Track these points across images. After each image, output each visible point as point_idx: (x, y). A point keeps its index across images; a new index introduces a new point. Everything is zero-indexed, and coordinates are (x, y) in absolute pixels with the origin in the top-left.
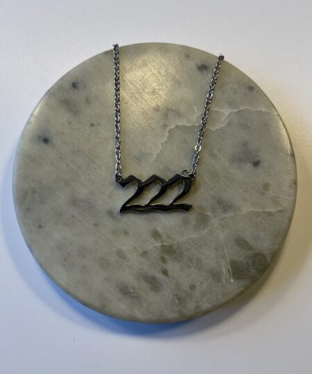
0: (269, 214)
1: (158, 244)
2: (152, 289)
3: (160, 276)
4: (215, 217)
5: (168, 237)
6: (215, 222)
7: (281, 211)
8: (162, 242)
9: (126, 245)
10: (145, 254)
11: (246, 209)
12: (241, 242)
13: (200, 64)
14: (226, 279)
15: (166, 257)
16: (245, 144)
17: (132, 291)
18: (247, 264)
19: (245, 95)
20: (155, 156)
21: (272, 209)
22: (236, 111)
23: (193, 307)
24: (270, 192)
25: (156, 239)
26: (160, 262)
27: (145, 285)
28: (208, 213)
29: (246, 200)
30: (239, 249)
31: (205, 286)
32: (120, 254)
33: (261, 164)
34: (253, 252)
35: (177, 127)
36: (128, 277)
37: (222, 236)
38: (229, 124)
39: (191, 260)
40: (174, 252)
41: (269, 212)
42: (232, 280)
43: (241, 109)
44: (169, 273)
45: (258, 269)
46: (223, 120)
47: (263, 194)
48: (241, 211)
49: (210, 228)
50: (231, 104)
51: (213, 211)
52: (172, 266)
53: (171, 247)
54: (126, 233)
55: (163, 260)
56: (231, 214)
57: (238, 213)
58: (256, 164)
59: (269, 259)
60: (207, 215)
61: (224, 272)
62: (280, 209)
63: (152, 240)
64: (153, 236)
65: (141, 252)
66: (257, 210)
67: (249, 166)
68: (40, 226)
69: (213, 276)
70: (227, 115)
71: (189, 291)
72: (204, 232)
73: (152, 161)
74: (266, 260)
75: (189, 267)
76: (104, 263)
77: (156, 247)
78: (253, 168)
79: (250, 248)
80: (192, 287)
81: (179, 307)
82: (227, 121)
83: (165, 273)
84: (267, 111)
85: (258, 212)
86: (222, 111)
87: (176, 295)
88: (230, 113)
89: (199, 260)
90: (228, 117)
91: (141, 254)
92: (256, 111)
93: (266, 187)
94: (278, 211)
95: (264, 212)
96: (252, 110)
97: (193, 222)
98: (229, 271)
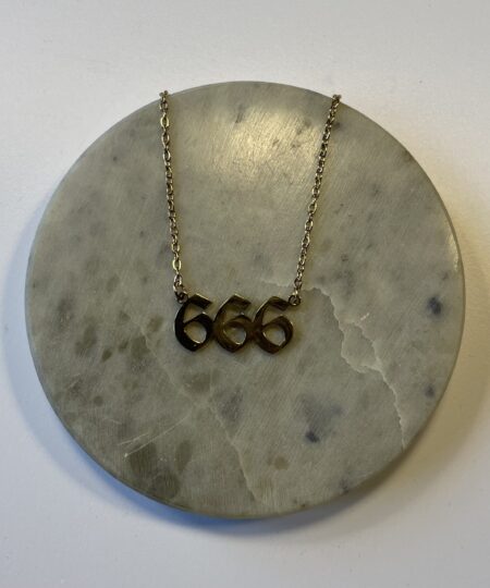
0: (242, 482)
1: (143, 331)
2: (78, 344)
3: (100, 350)
4: (210, 401)
5: (159, 341)
6: (203, 403)
7: (252, 499)
8: (149, 335)
9: (128, 286)
10: (124, 316)
11: (238, 442)
12: (185, 451)
13: (441, 299)
14: (126, 445)
15: (129, 349)
16: (338, 411)
17: (68, 318)
18: (157, 471)
19: (415, 385)
20: (270, 281)
21: (250, 484)
22: (385, 379)
23: (72, 411)
24: (277, 471)
25: (150, 325)
26: (118, 343)
27: (82, 332)
28: (212, 389)
29: (251, 439)
30: (175, 450)
31: (106, 417)
32: (112, 283)
33: (314, 445)
34: (177, 473)
35: (327, 299)
36: (84, 305)
37: (186, 419)
38: (361, 376)
39: (135, 385)
40: (140, 358)
42: (126, 455)
43: (391, 387)
44: (108, 361)
45: (154, 489)
46: (363, 364)
47: (269, 462)
48: (231, 437)
49: (191, 398)
50: (393, 369)
51: (219, 395)
52: (119, 361)
53: (146, 351)
54: (145, 280)
55: (123, 347)
56: (222, 424)
57: (227, 433)
58: (312, 437)
59: (175, 500)
60: (208, 388)
61: (135, 440)
62: (255, 495)
63: (147, 320)
64: (152, 320)
65: (125, 310)
67: (305, 428)
68: (115, 159)
69: (125, 425)
70: (373, 368)
71: (92, 397)
72: (182, 391)
73: (262, 279)
74: (173, 496)
75: (125, 386)
76: (92, 265)
77: (139, 328)
78: (303, 435)
79: (182, 466)
80: (99, 401)
81: (65, 390)
82: (363, 372)
83: (107, 355)
84: (402, 429)
85: (238, 463)
86: (378, 359)
87: (81, 381)
88: (378, 372)
89: (140, 397)
90: (370, 370)
91: (121, 312)
92: (396, 412)
93: (281, 463)
94: (251, 494)
95: (241, 471)
96: (395, 405)
97: (191, 371)
98: (137, 447)
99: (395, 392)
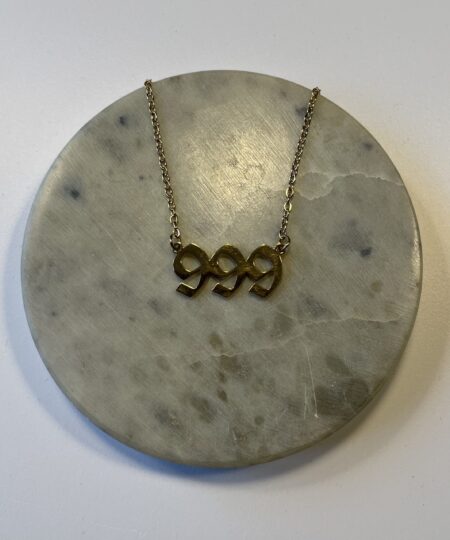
0: (378, 325)
1: (217, 354)
2: (202, 418)
3: (214, 400)
4: (301, 322)
5: (233, 345)
6: (300, 329)
7: (395, 323)
8: (222, 351)
9: (172, 351)
10: (196, 366)
11: (346, 315)
12: (333, 362)
13: (300, 106)
14: (307, 412)
15: (226, 373)
16: (353, 223)
17: (173, 417)
18: (340, 393)
19: (359, 155)
20: (224, 230)
21: (382, 319)
22: (344, 175)
23: (257, 449)
24: (382, 294)
25: (214, 346)
26: (217, 381)
27: (192, 410)
28: (292, 317)
29: (347, 303)
30: (330, 371)
31: (276, 419)
32: (162, 364)
33: (373, 254)
34: (349, 377)
36: (170, 398)
37: (308, 350)
38: (334, 193)
39: (260, 381)
40: (239, 367)
41: (378, 323)
42: (316, 415)
43: (352, 173)
44: (228, 396)
45: (355, 403)
46: (325, 186)
47: (372, 296)
48: (339, 318)
49: (292, 338)
50: (339, 165)
51: (299, 313)
52: (232, 387)
53: (234, 359)
54: (173, 334)
55: (222, 378)
56: (324, 321)
57: (334, 320)
58: (366, 253)
59: (371, 389)
60: (291, 320)
61: (306, 402)
62: (394, 319)
63: (209, 348)
64: (211, 342)
65: (191, 363)
66: (361, 318)
67: (355, 256)
68: (54, 314)
69: (290, 407)
70: (331, 180)
71: (254, 425)
72: (283, 343)
74: (367, 391)
75: (258, 391)
76: (138, 374)
77: (213, 357)
78: (361, 258)
79: (345, 371)
80: (259, 420)
81: (237, 446)
82: (331, 188)
83: (223, 396)
84: (388, 180)
85: (362, 321)
86: (325, 174)
87: (234, 429)
88: (336, 178)
89: (272, 382)
90: (332, 183)
91: (191, 366)
92: (373, 179)
93: (376, 286)
94: (391, 322)
95: (370, 322)
96: (367, 176)
97: (270, 327)
98: (313, 402)
99: (357, 172)
